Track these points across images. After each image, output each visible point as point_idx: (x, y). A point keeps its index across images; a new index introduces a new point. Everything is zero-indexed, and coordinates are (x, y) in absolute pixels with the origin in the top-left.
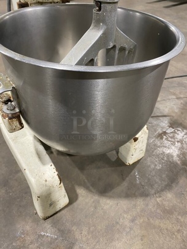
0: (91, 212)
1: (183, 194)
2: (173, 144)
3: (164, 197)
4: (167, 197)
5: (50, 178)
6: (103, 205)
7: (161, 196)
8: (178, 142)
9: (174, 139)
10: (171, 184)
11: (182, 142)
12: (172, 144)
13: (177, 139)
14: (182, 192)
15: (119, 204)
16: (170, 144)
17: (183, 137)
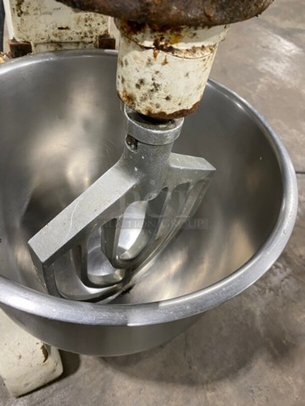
0: (94, 398)
1: (252, 391)
2: (261, 293)
3: (220, 392)
4: (224, 393)
5: (29, 353)
6: (117, 389)
7: (215, 389)
8: (271, 289)
9: (266, 283)
10: (236, 370)
11: (278, 291)
12: (259, 292)
13: (271, 283)
14: (251, 387)
15: (142, 391)
16: (256, 292)
17: (282, 281)
